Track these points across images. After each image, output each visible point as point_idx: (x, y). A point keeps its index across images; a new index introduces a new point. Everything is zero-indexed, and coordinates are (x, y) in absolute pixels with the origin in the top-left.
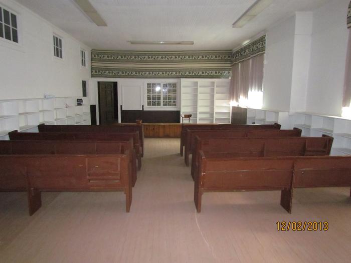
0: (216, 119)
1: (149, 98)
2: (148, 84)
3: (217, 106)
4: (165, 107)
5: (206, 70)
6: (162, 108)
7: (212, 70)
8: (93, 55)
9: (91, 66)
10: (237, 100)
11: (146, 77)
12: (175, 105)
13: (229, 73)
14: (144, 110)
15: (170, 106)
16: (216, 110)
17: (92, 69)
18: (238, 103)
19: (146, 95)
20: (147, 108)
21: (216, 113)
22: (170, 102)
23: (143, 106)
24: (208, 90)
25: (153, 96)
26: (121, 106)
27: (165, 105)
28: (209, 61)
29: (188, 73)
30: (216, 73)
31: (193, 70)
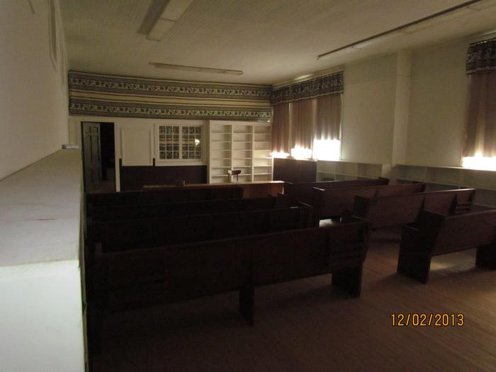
0: (255, 176)
1: (161, 148)
2: (161, 127)
3: (256, 159)
4: (186, 160)
5: (241, 110)
6: (180, 162)
7: (248, 109)
8: (72, 79)
9: (70, 96)
10: (286, 150)
11: (158, 117)
12: (199, 157)
13: (268, 114)
14: (156, 165)
15: (192, 160)
16: (255, 164)
17: (70, 101)
18: (288, 155)
19: (158, 143)
20: (161, 163)
21: (255, 168)
22: (193, 153)
23: (154, 160)
24: (242, 136)
25: (168, 144)
26: (121, 160)
27: (185, 157)
28: (244, 98)
29: (216, 112)
30: (252, 114)
31: (224, 109)
